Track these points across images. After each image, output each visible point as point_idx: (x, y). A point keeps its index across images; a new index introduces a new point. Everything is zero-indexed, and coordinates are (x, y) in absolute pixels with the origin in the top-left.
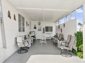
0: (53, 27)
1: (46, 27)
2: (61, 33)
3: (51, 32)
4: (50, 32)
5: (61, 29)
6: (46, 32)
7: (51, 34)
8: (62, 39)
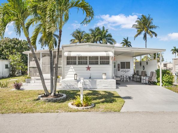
0: (131, 63)
1: (121, 62)
2: (143, 70)
3: (129, 69)
4: (127, 70)
5: (144, 67)
6: (121, 70)
7: (128, 72)
8: (146, 75)
